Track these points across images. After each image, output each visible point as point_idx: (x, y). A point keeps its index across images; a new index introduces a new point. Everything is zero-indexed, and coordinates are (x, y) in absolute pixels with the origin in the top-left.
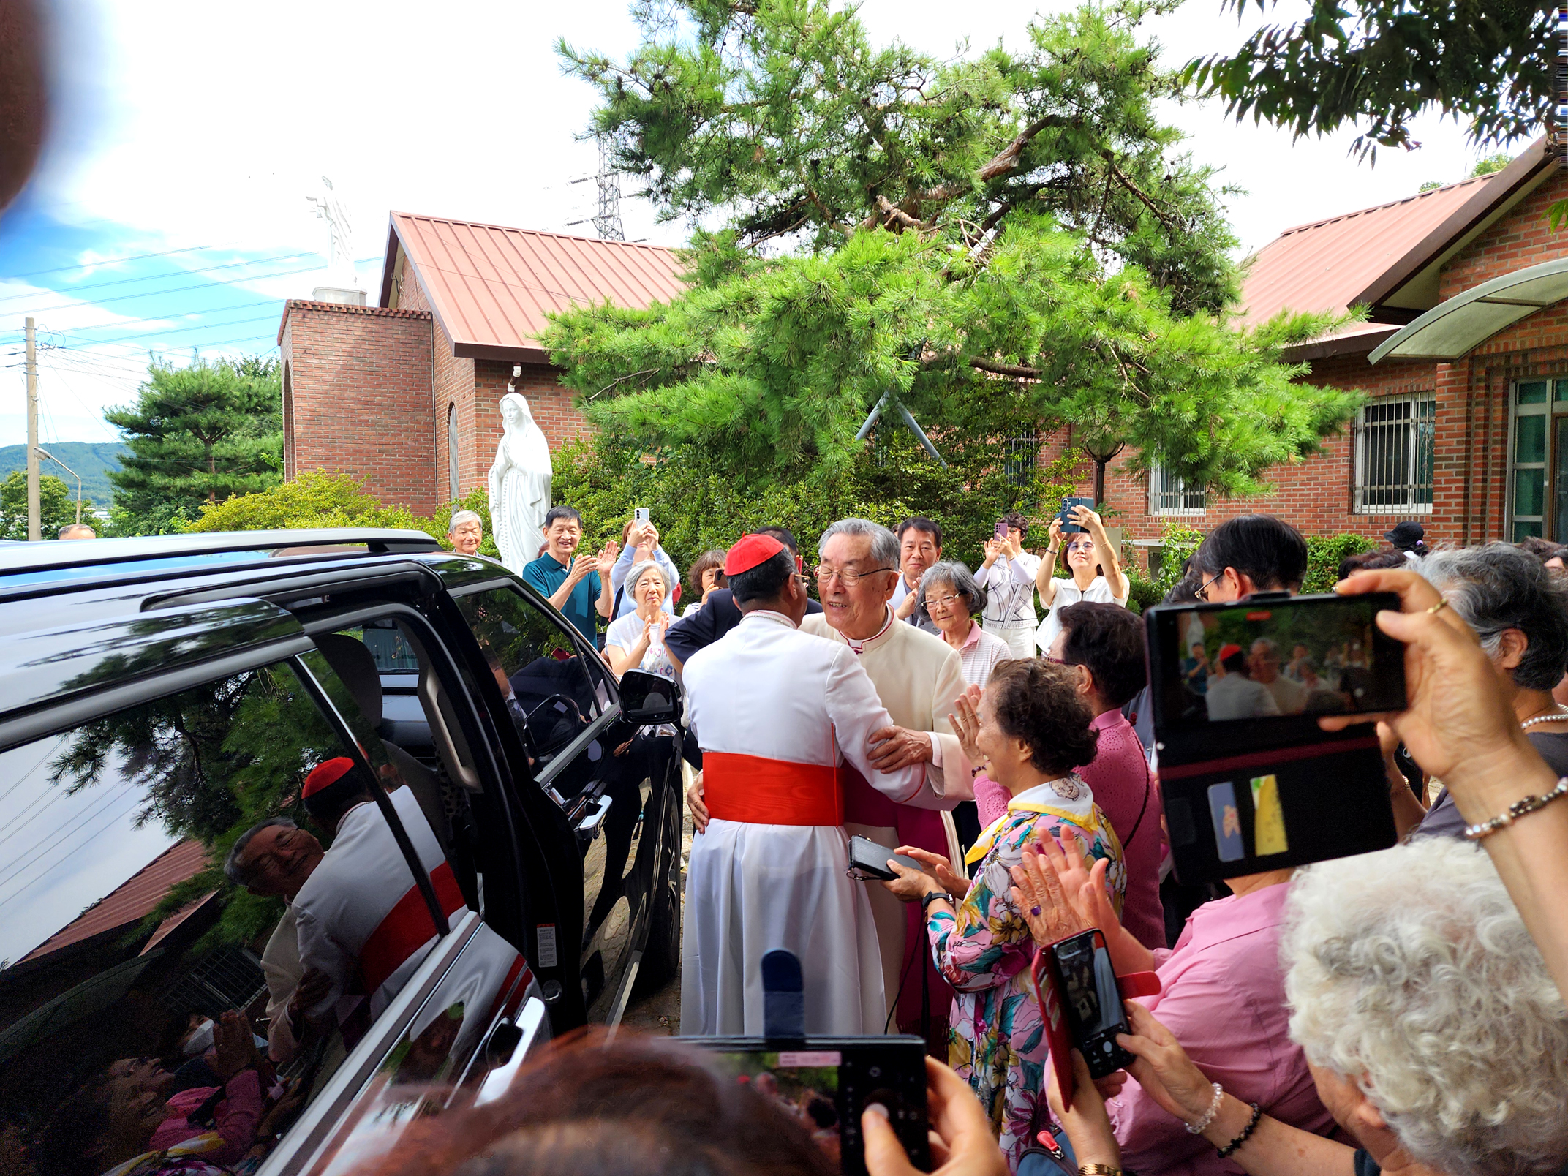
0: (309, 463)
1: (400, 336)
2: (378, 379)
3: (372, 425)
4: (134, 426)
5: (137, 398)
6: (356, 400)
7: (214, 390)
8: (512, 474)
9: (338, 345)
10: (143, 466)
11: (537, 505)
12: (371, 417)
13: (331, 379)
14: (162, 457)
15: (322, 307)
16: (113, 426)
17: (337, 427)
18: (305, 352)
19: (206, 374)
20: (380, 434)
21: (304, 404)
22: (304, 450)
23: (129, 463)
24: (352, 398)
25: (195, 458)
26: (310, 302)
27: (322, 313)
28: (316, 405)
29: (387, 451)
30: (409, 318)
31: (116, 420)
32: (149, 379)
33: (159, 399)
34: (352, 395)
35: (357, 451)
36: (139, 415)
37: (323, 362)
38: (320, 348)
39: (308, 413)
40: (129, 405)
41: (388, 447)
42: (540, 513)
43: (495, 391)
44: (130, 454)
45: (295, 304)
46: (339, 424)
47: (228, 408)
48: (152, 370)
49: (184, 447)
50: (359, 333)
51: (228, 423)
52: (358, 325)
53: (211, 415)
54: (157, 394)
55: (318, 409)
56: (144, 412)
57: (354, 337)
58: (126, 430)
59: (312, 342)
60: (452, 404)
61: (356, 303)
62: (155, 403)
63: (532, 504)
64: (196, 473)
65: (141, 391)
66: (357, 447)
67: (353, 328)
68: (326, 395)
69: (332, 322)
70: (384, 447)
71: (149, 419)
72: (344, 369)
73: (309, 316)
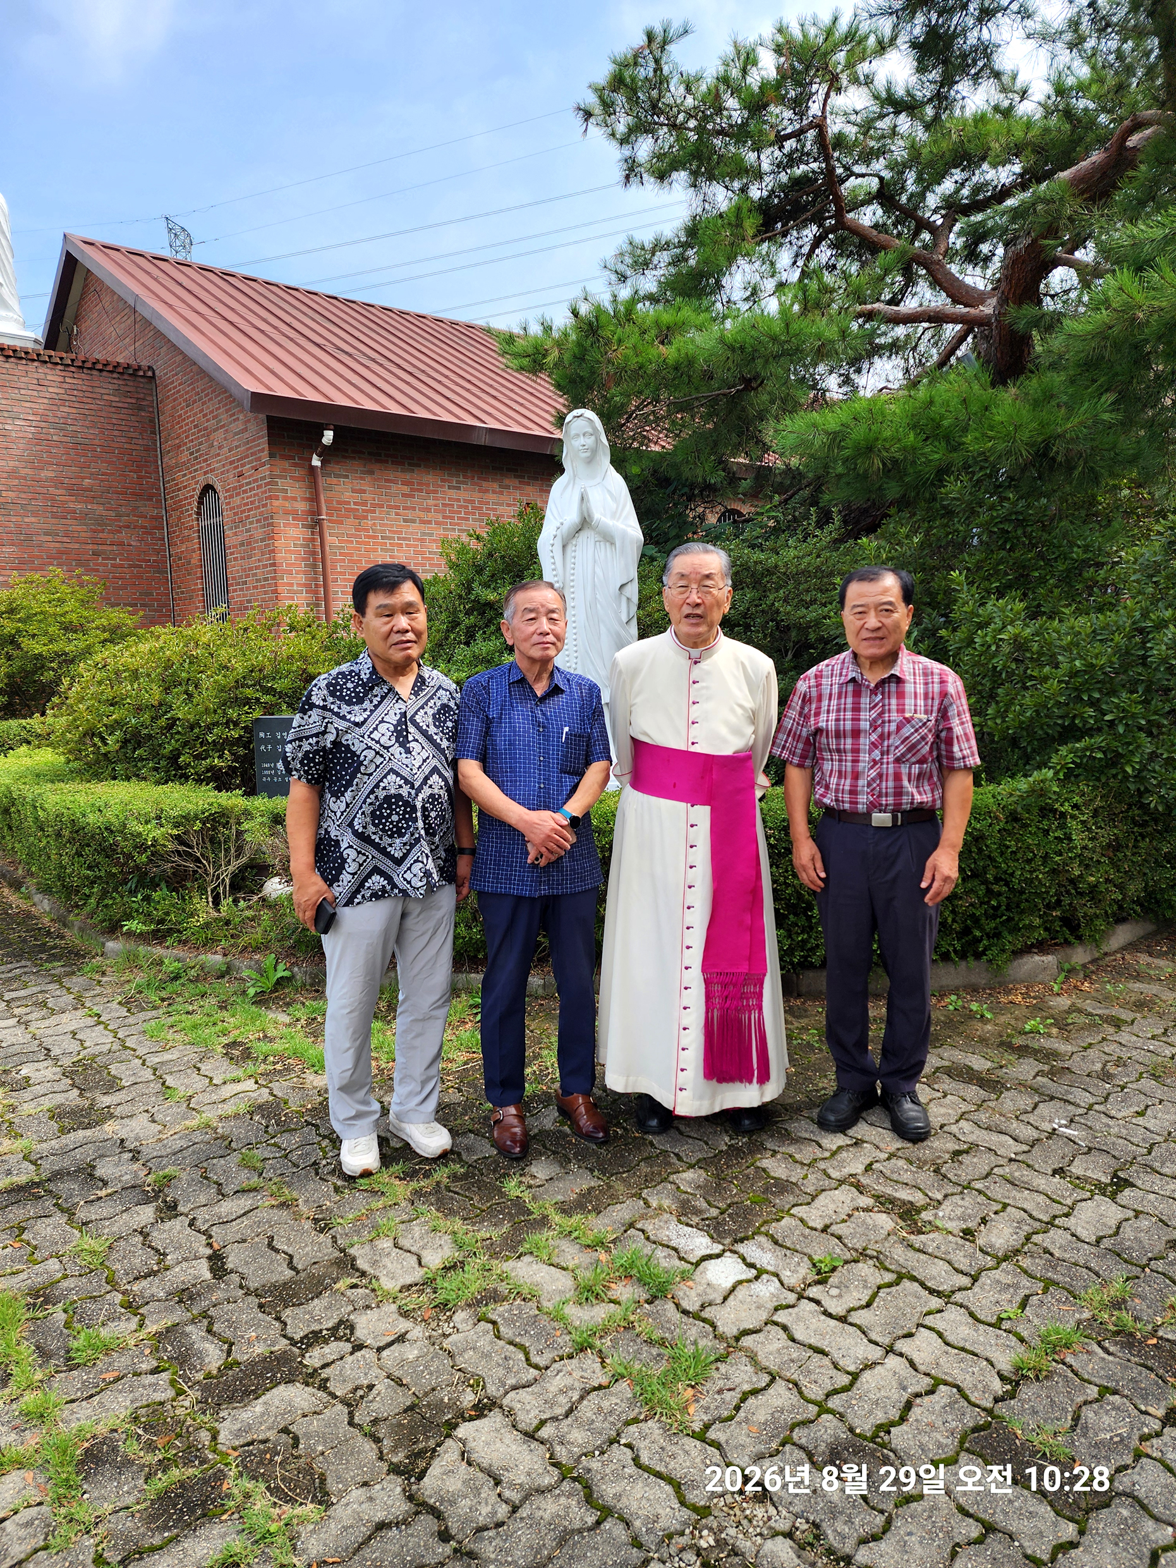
1: (112, 398)
2: (85, 456)
3: (81, 518)
6: (57, 483)
8: (585, 539)
9: (27, 404)
11: (627, 588)
12: (79, 507)
13: (20, 452)
17: (32, 519)
20: (92, 530)
24: (51, 480)
30: (122, 373)
34: (51, 474)
41: (105, 548)
42: (629, 600)
43: (295, 465)
46: (35, 514)
50: (56, 390)
57: (48, 395)
60: (208, 488)
63: (621, 587)
66: (62, 547)
68: (15, 474)
70: (100, 548)
72: (38, 439)
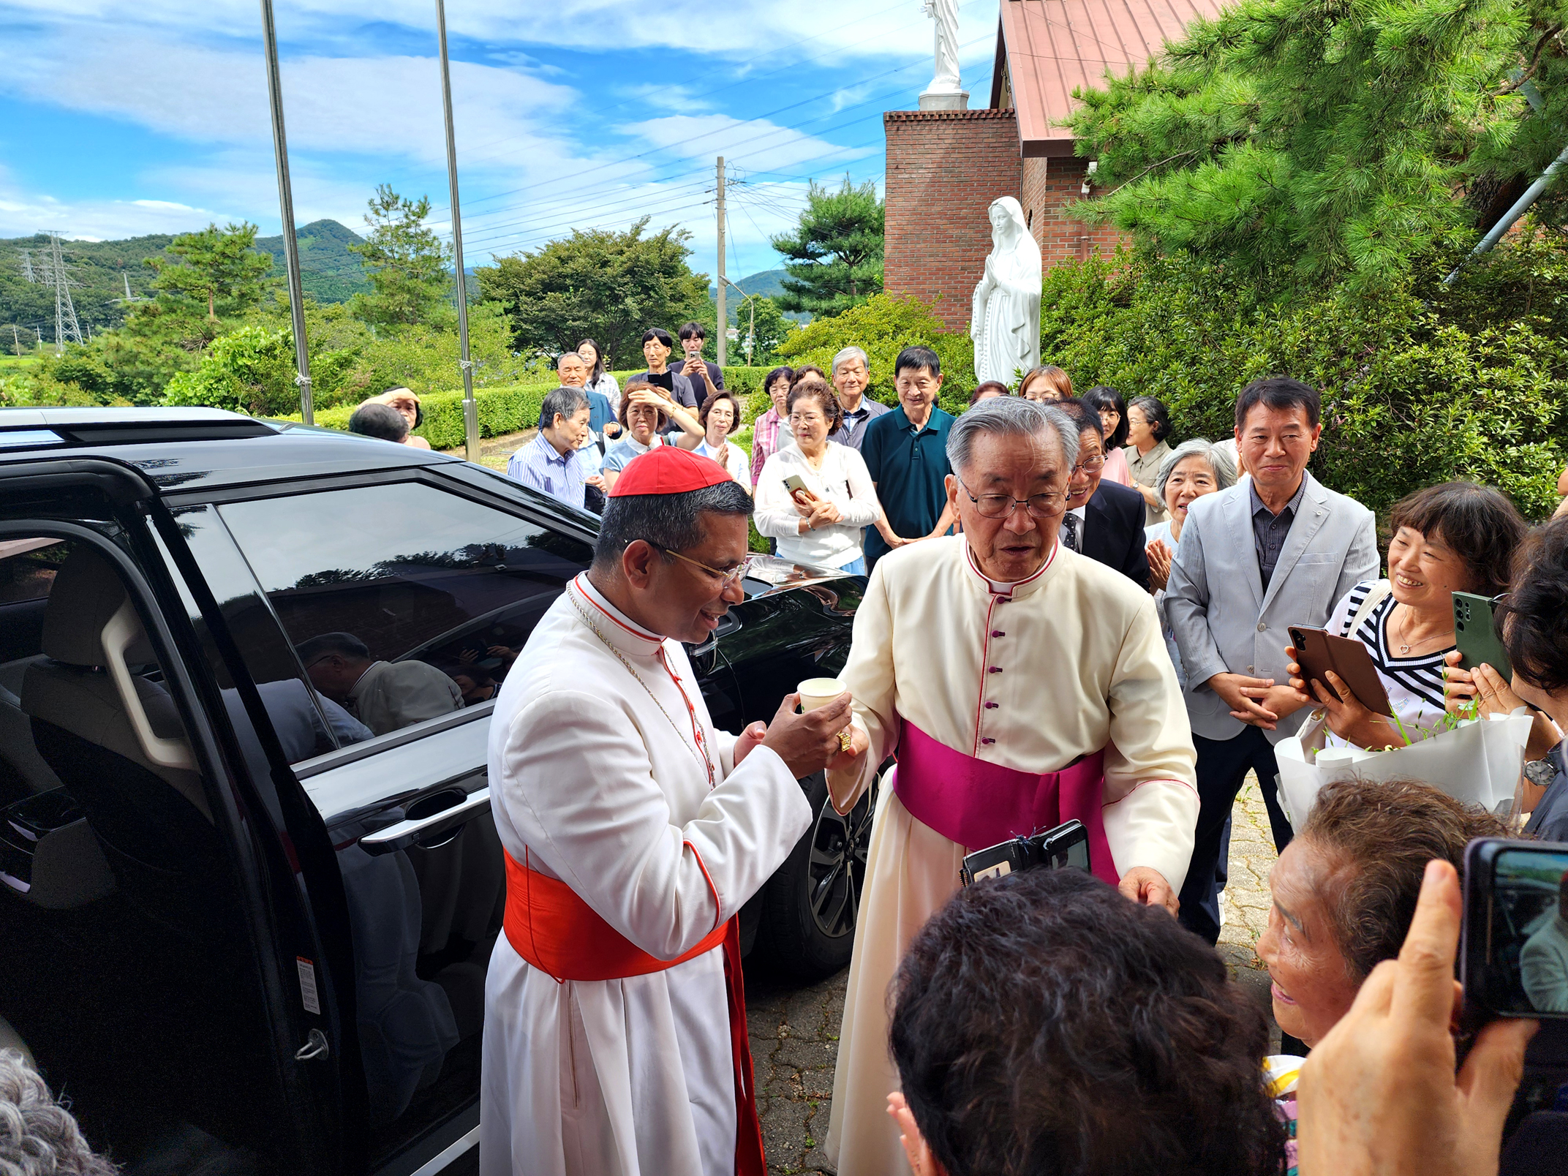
0: (894, 284)
1: (990, 140)
2: (965, 190)
3: (957, 241)
4: (797, 252)
5: (797, 225)
6: (942, 214)
7: (856, 214)
8: (996, 296)
9: (929, 156)
10: (799, 290)
11: (1020, 331)
12: (955, 232)
13: (919, 194)
14: (813, 281)
15: (916, 116)
16: (779, 253)
17: (923, 245)
18: (897, 168)
19: (851, 198)
20: (964, 251)
21: (892, 223)
22: (890, 270)
23: (789, 287)
24: (939, 213)
25: (838, 282)
26: (904, 113)
27: (915, 123)
28: (904, 223)
29: (969, 267)
30: (1001, 118)
31: (780, 248)
32: (807, 206)
33: (811, 226)
34: (939, 209)
35: (939, 269)
36: (798, 241)
37: (913, 176)
38: (911, 161)
39: (896, 232)
40: (791, 233)
41: (971, 263)
42: (1022, 340)
43: (1067, 194)
44: (792, 280)
45: (891, 117)
46: (925, 241)
47: (867, 231)
48: (811, 198)
49: (829, 271)
50: (950, 141)
51: (867, 246)
52: (948, 131)
53: (855, 238)
54: (811, 219)
55: (905, 227)
56: (801, 238)
57: (944, 146)
58: (788, 256)
59: (904, 156)
61: (957, 107)
62: (809, 229)
63: (1014, 331)
64: (837, 296)
65: (801, 217)
66: (940, 265)
67: (944, 136)
68: (914, 212)
69: (924, 132)
70: (967, 264)
71: (805, 244)
72: (933, 183)
73: (903, 128)
